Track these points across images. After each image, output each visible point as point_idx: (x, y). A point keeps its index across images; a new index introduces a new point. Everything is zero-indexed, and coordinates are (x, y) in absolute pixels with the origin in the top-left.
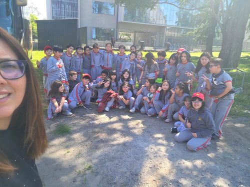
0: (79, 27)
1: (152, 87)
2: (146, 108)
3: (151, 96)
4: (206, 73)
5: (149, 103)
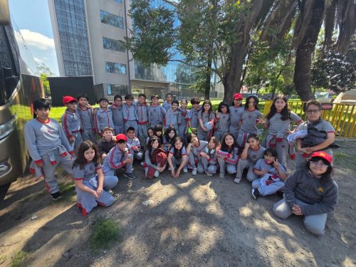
0: (94, 84)
1: (212, 141)
2: (205, 167)
3: (212, 151)
4: (280, 120)
5: (209, 160)
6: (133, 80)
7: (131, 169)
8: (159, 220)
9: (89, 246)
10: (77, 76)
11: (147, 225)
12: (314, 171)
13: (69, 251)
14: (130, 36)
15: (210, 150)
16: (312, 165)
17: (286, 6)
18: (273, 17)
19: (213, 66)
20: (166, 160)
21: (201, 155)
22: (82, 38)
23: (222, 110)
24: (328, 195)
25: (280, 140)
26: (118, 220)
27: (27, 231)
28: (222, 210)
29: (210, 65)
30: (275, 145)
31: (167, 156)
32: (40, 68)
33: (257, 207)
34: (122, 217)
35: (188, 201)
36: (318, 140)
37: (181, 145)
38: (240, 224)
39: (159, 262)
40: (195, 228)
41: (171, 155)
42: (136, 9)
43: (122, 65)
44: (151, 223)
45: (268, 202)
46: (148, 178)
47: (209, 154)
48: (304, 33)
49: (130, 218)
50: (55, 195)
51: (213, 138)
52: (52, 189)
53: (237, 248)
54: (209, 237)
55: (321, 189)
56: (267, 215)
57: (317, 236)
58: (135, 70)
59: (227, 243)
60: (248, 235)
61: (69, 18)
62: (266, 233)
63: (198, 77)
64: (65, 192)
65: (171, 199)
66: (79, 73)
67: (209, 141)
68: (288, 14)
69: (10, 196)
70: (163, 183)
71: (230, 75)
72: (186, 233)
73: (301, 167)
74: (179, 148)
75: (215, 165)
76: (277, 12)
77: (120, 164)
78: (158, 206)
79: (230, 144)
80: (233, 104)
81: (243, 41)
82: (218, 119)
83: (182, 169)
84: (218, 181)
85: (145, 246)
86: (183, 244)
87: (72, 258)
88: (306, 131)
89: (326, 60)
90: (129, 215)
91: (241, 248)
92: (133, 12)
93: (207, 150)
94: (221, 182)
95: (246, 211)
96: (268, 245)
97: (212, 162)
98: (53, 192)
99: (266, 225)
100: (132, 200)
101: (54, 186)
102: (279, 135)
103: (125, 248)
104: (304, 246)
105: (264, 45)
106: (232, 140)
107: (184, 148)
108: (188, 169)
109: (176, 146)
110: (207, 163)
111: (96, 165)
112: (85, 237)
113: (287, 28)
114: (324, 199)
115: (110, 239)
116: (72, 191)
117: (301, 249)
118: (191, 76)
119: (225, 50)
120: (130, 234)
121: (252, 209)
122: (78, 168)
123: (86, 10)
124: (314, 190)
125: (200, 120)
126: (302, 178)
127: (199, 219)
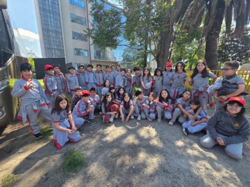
0: (66, 63)
1: (151, 95)
2: (147, 114)
3: (151, 103)
4: (201, 78)
5: (149, 109)
6: (93, 61)
7: (92, 117)
8: (115, 151)
9: (62, 171)
10: (54, 57)
11: (105, 155)
12: (230, 111)
13: (46, 175)
14: (91, 28)
15: (150, 102)
16: (229, 107)
17: (198, 6)
18: (189, 14)
19: (148, 49)
20: (118, 109)
21: (143, 106)
22: (58, 33)
23: (157, 73)
24: (242, 129)
25: (201, 92)
26: (84, 152)
27: (15, 161)
28: (161, 143)
29: (146, 48)
30: (198, 97)
31: (119, 107)
32: (29, 54)
33: (188, 140)
34: (87, 149)
35: (136, 137)
36: (230, 90)
37: (128, 99)
38: (176, 153)
39: (116, 181)
40: (142, 156)
41: (122, 106)
42: (95, 10)
43: (86, 50)
44: (109, 153)
45: (195, 137)
46: (105, 123)
47: (149, 105)
48: (211, 25)
49: (92, 151)
50: (37, 136)
51: (152, 93)
52: (34, 131)
53: (176, 170)
54: (154, 162)
55: (237, 125)
56: (196, 146)
57: (236, 160)
58: (95, 54)
59: (168, 167)
60: (183, 160)
61: (49, 19)
62: (196, 159)
63: (138, 57)
64: (45, 133)
65: (123, 137)
66: (56, 55)
67: (148, 95)
68: (200, 12)
69: (4, 137)
70: (116, 126)
71: (161, 54)
72: (136, 159)
73: (220, 109)
74: (127, 101)
75: (154, 112)
76: (192, 10)
77: (85, 112)
78: (114, 142)
79: (165, 97)
80: (166, 70)
81: (169, 31)
82: (155, 81)
83: (130, 116)
84: (157, 124)
85: (105, 169)
86: (134, 167)
87: (49, 180)
88: (221, 84)
89: (227, 43)
90: (92, 148)
91: (179, 169)
92: (93, 12)
93: (148, 102)
94: (159, 125)
95: (180, 143)
96: (199, 167)
97: (151, 110)
98: (35, 134)
99: (196, 153)
100: (94, 138)
101: (36, 129)
102: (201, 89)
103: (90, 172)
104: (227, 167)
105: (184, 33)
106: (167, 94)
107: (131, 101)
108: (134, 117)
109: (125, 100)
110: (148, 112)
111: (68, 111)
112: (59, 164)
113: (199, 22)
114: (241, 132)
115: (78, 165)
116: (49, 132)
117: (225, 170)
118: (133, 57)
119: (157, 38)
120: (93, 161)
121: (184, 142)
122: (56, 113)
123: (61, 14)
124: (231, 125)
125: (142, 82)
126: (221, 117)
127: (145, 149)
